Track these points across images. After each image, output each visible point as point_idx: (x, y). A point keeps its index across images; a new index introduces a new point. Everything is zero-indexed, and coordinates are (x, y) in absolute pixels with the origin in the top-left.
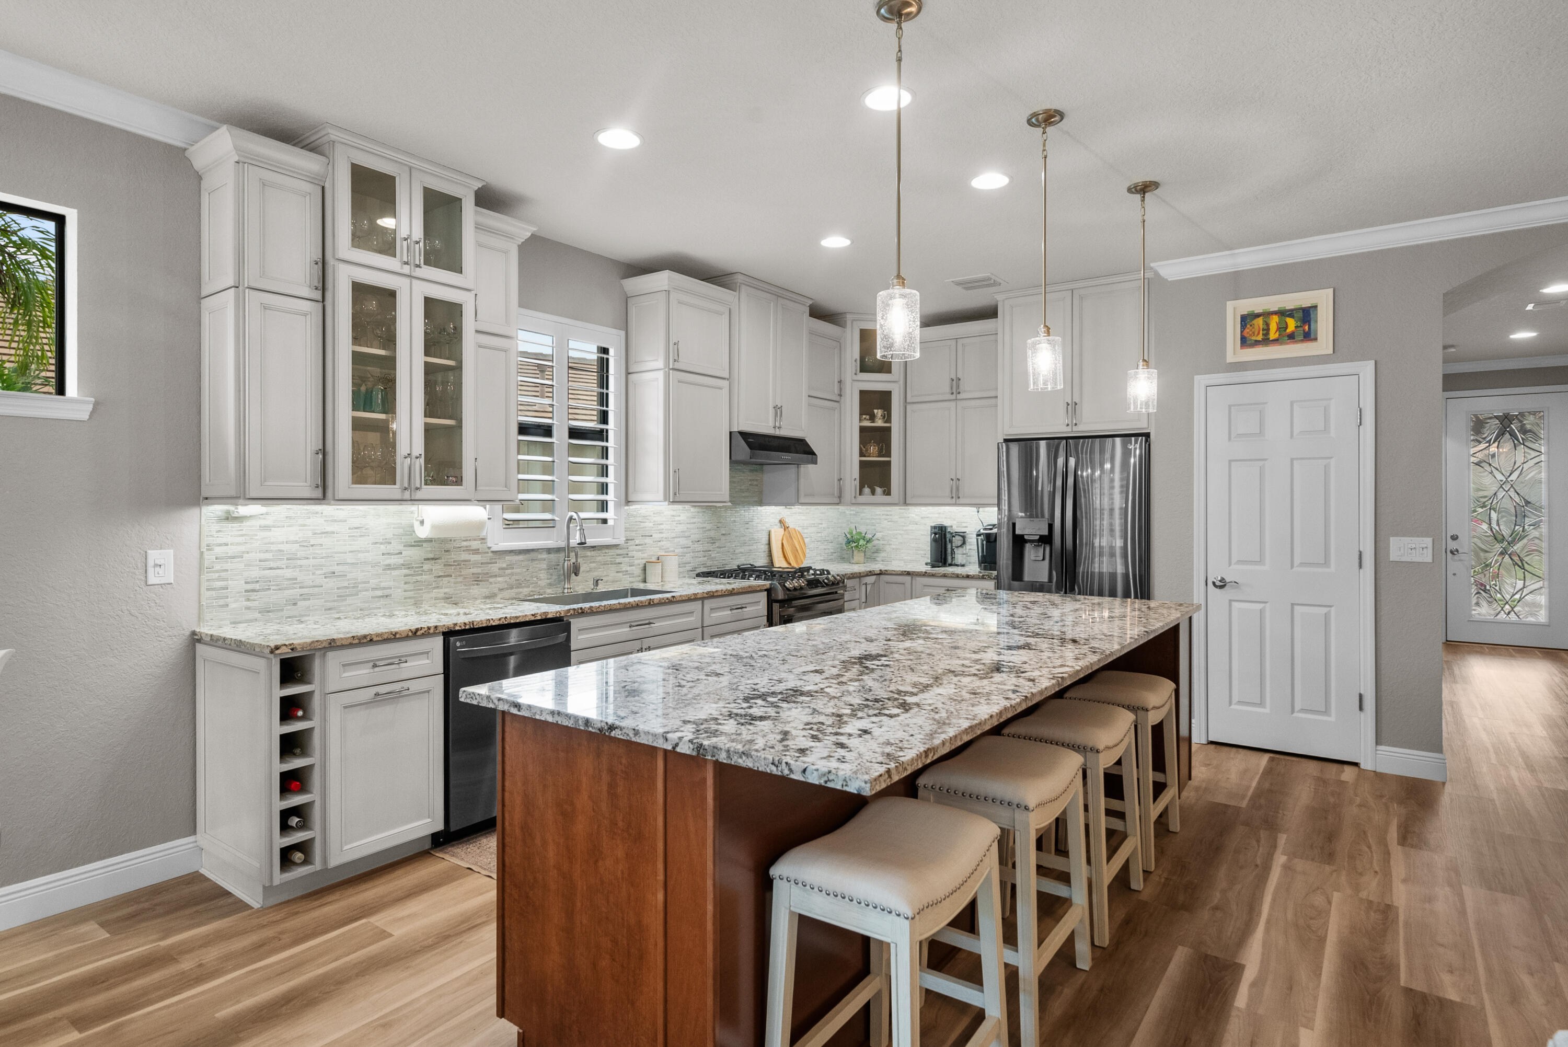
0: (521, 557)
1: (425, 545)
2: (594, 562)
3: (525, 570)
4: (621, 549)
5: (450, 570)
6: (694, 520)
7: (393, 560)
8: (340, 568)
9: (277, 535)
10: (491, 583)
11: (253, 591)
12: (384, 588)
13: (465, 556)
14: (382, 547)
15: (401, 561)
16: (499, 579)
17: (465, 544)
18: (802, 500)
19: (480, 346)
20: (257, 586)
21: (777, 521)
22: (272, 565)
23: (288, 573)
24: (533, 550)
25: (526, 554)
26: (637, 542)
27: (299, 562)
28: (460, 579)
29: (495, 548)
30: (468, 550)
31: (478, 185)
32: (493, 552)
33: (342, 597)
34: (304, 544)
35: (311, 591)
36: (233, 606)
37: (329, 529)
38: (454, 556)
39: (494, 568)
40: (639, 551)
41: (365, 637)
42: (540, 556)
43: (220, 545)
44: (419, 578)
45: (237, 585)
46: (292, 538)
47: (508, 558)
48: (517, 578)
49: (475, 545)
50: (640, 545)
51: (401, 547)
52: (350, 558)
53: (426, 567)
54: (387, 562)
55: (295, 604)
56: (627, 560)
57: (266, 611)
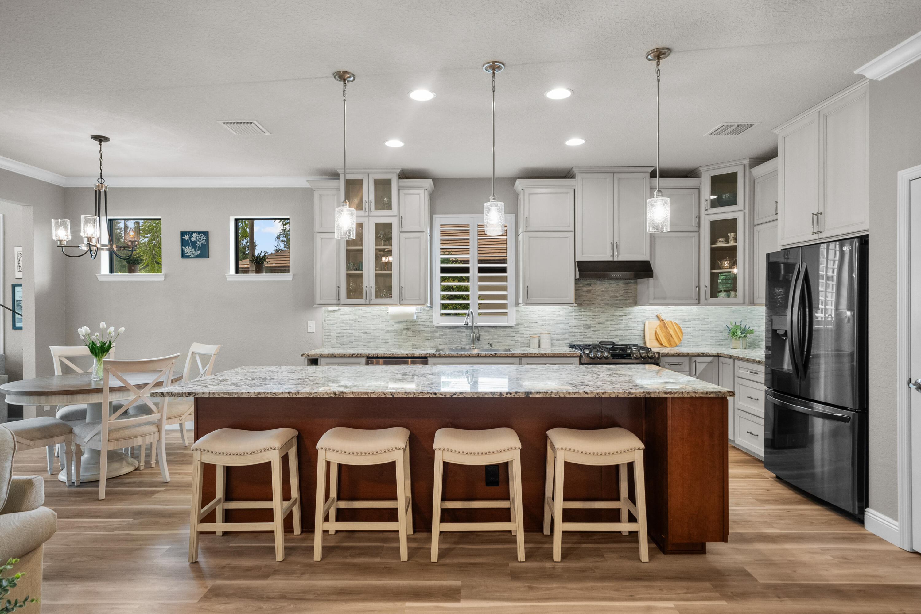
0: (451, 330)
1: (403, 323)
2: (495, 335)
3: (453, 336)
4: (514, 329)
5: (415, 334)
6: (572, 314)
7: (391, 328)
8: (369, 330)
9: (346, 317)
10: (435, 341)
11: (339, 337)
12: (386, 340)
13: (422, 328)
14: (385, 323)
15: (393, 329)
16: (440, 339)
17: (422, 323)
18: (650, 302)
19: (406, 238)
20: (340, 335)
21: (654, 316)
22: (345, 328)
23: (350, 331)
24: (458, 327)
25: (454, 329)
26: (526, 326)
27: (354, 327)
28: (419, 338)
29: (436, 326)
30: (423, 326)
31: (399, 171)
32: (436, 327)
33: (369, 342)
34: (355, 321)
35: (358, 338)
36: (332, 341)
37: (364, 315)
38: (417, 328)
39: (437, 334)
40: (527, 330)
41: (333, 354)
42: (462, 330)
43: (328, 320)
44: (401, 336)
45: (333, 334)
46: (351, 319)
47: (444, 330)
48: (449, 339)
49: (427, 324)
50: (527, 327)
51: (393, 324)
52: (373, 327)
53: (404, 332)
54: (387, 329)
55: (352, 343)
56: (518, 335)
57: (342, 344)
